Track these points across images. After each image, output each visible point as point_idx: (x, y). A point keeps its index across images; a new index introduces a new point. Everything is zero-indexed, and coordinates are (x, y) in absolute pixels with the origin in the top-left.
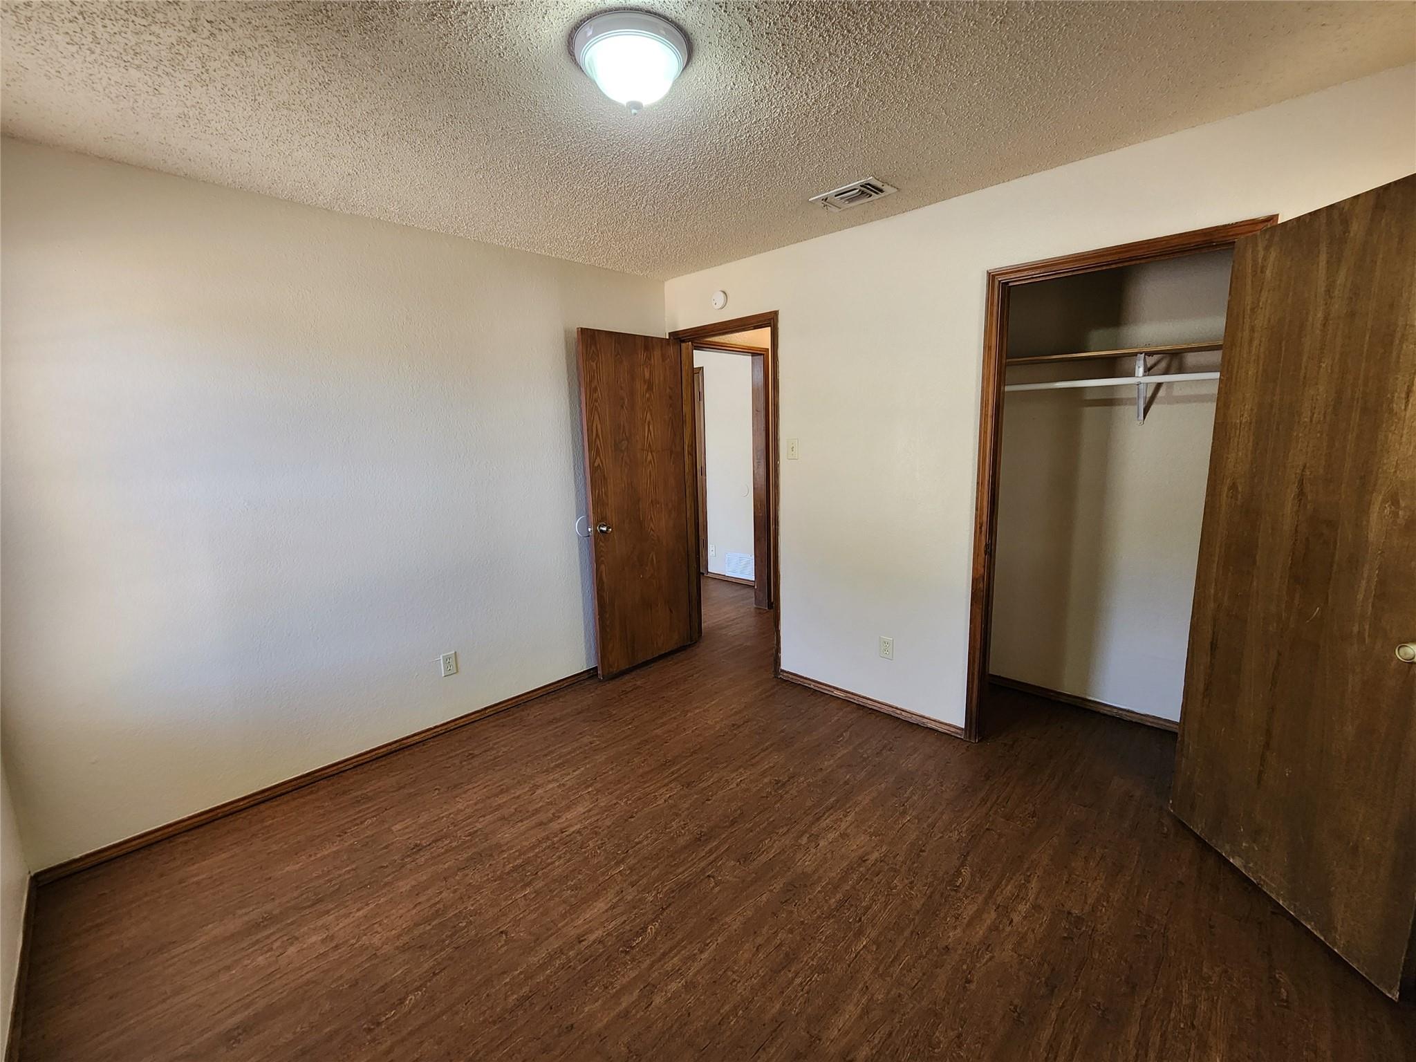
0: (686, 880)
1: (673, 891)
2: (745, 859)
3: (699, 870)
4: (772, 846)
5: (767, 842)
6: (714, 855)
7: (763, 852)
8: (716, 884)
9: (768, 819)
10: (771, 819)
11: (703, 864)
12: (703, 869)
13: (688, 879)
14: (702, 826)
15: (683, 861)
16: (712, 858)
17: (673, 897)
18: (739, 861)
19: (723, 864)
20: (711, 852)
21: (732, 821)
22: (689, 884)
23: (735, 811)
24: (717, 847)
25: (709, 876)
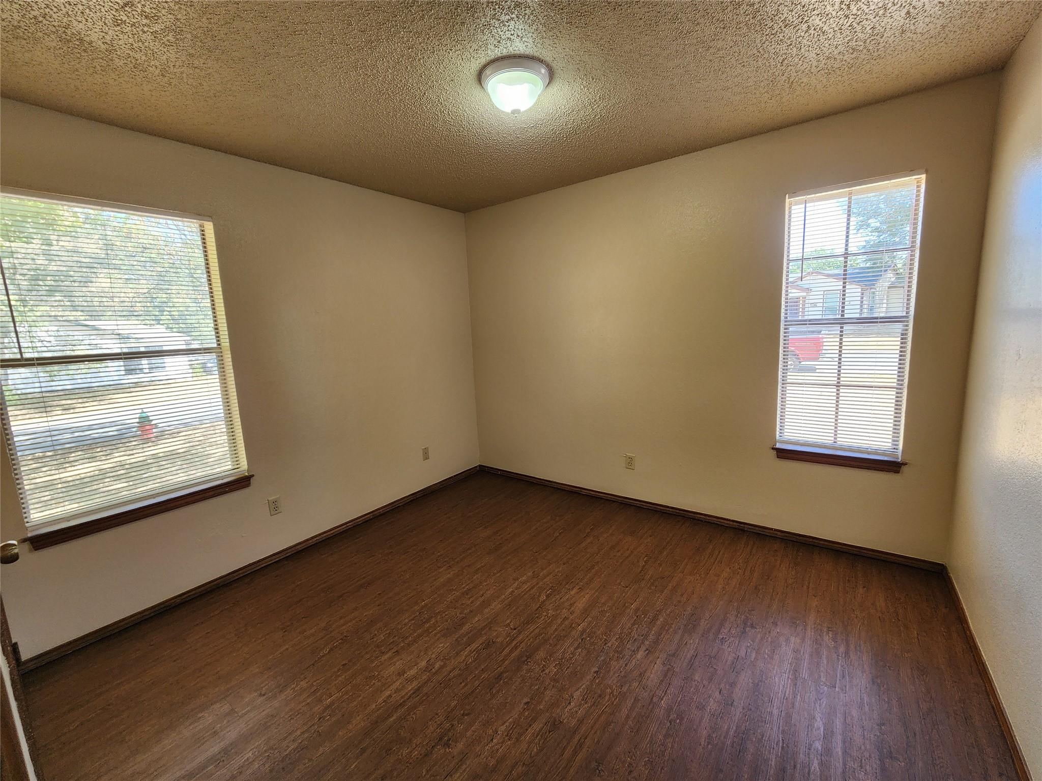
0: (530, 625)
1: (537, 617)
2: (488, 644)
3: (522, 633)
4: (466, 657)
5: (470, 660)
6: (513, 644)
7: (474, 651)
8: (509, 625)
9: (466, 685)
10: (463, 684)
11: (521, 637)
12: (520, 634)
13: (529, 626)
14: (529, 671)
15: (536, 637)
16: (514, 643)
17: (536, 614)
18: (493, 643)
19: (506, 639)
20: (516, 647)
21: (501, 679)
22: (528, 623)
23: (498, 692)
24: (511, 652)
25: (515, 629)
